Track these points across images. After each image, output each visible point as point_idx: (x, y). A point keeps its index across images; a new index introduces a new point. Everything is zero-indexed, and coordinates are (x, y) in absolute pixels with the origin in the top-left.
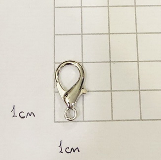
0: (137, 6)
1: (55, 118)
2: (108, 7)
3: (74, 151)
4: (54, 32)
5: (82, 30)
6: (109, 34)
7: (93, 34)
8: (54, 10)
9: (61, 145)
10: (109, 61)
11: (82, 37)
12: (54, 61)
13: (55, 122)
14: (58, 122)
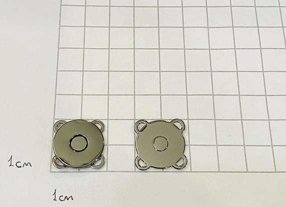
0: (136, 71)
1: (51, 168)
2: (109, 71)
3: (68, 200)
4: (56, 92)
5: (82, 91)
6: (108, 95)
7: (93, 95)
8: (57, 73)
9: (55, 193)
10: (107, 118)
11: (82, 97)
12: (54, 117)
13: (51, 172)
14: (54, 172)
